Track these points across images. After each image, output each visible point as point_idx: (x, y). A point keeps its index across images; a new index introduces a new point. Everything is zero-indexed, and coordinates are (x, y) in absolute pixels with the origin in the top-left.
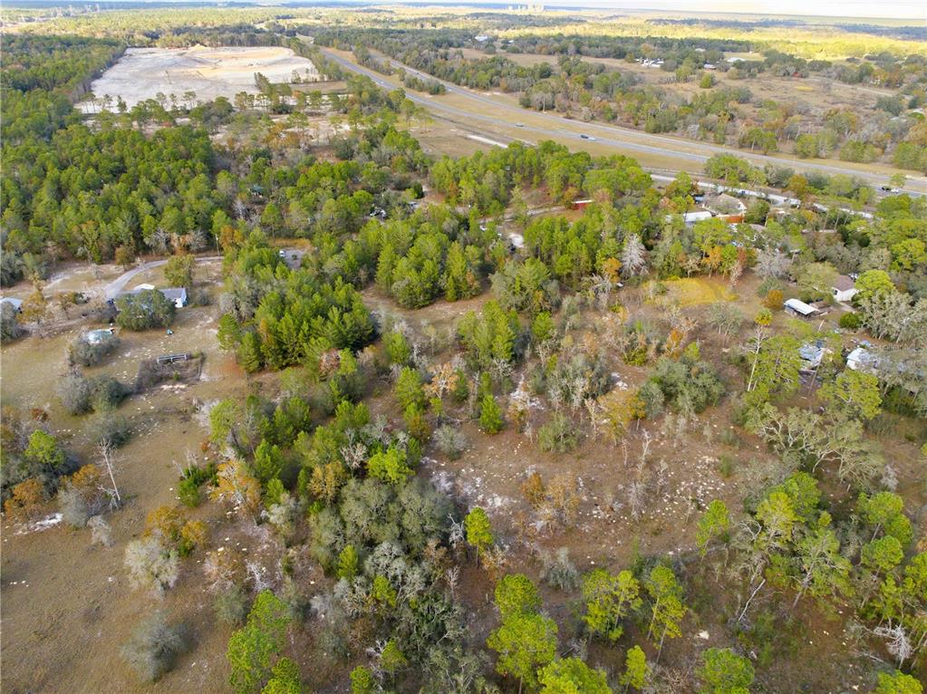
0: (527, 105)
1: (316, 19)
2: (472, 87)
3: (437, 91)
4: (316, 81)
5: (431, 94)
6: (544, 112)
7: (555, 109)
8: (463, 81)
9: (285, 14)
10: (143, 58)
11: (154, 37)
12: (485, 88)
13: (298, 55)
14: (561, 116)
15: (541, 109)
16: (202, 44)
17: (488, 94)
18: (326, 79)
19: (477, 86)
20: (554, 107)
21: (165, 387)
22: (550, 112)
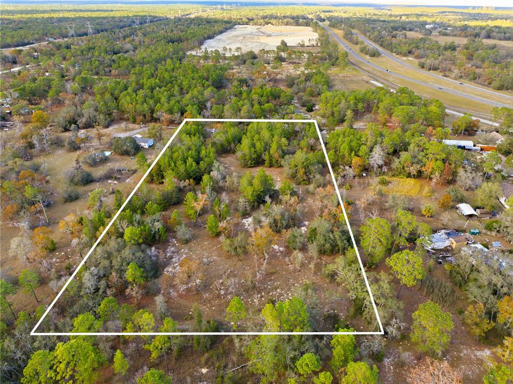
0: (422, 66)
1: (344, 13)
2: (397, 54)
3: (375, 54)
4: (313, 46)
5: (370, 56)
6: (431, 71)
7: (439, 70)
8: (394, 50)
9: (328, 10)
10: (240, 30)
11: (251, 20)
12: (405, 55)
13: (314, 31)
14: (441, 74)
15: (430, 69)
16: (272, 24)
17: (405, 58)
18: (319, 45)
19: (401, 53)
20: (439, 69)
21: (110, 181)
22: (436, 71)
